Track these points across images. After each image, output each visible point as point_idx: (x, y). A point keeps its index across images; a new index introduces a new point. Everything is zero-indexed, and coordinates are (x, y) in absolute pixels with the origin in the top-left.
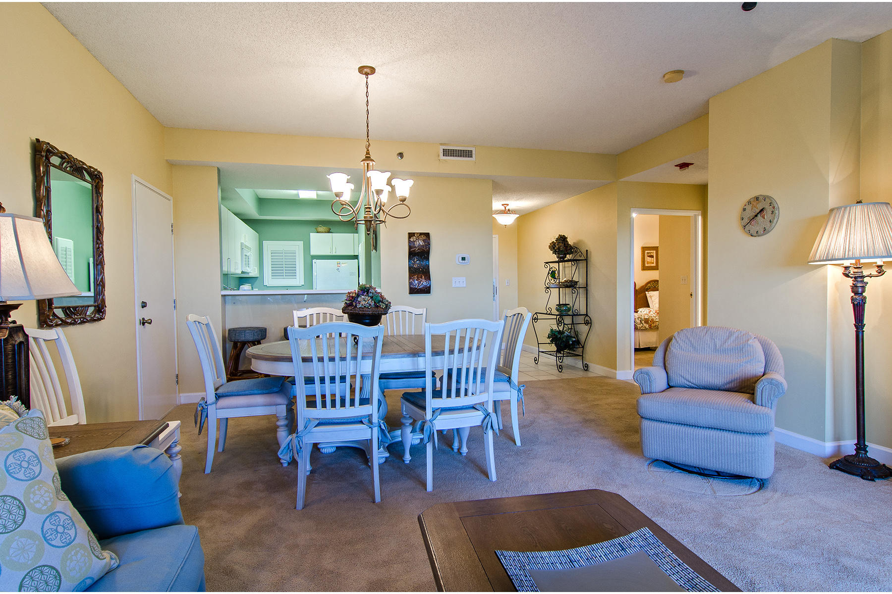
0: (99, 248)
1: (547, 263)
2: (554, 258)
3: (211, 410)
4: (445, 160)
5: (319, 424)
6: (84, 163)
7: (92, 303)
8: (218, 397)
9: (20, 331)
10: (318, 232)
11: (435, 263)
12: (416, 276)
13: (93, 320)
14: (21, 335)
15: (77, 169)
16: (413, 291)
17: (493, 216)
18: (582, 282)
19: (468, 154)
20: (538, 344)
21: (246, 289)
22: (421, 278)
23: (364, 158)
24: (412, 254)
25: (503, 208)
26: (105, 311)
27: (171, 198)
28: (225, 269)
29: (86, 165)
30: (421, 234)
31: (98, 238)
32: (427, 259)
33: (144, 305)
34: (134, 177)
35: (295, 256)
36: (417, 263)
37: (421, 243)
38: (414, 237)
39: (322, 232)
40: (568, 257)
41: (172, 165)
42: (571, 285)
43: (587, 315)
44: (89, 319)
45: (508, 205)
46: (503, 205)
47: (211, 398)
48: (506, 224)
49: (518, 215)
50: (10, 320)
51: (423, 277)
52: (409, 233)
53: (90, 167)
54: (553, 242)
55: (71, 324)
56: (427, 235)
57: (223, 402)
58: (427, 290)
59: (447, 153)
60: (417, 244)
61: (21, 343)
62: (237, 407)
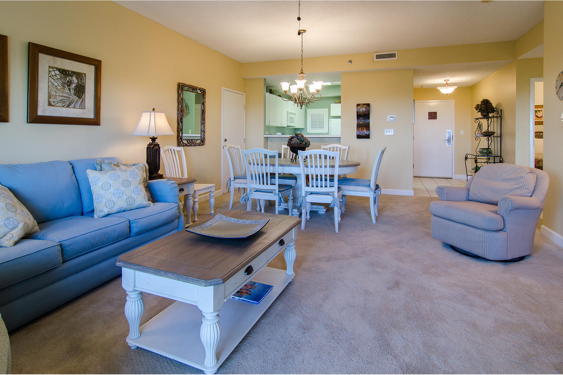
0: (203, 118)
1: (477, 119)
2: (479, 115)
3: (232, 183)
4: (377, 61)
5: (256, 191)
6: (197, 87)
7: (200, 138)
8: (235, 178)
9: (157, 145)
10: (336, 103)
11: (373, 121)
12: (360, 129)
13: (199, 145)
14: (157, 147)
15: (193, 89)
16: (359, 137)
17: (437, 88)
18: (497, 132)
19: (392, 56)
20: (467, 175)
21: (279, 134)
22: (364, 129)
23: (300, 72)
24: (359, 116)
25: (445, 82)
26: (205, 142)
27: (245, 94)
28: (267, 124)
29: (198, 88)
30: (364, 104)
31: (203, 114)
32: (369, 118)
33: (226, 140)
34: (223, 88)
35: (324, 117)
36: (362, 121)
37: (364, 110)
38: (360, 106)
39: (338, 103)
40: (490, 115)
41: (245, 80)
42: (488, 134)
43: (501, 156)
44: (197, 144)
45: (449, 80)
46: (445, 80)
47: (232, 179)
48: (447, 93)
49: (457, 87)
50: (156, 142)
51: (365, 129)
52: (357, 104)
53: (200, 88)
54: (478, 105)
55: (189, 146)
56: (368, 105)
57: (237, 181)
58: (367, 137)
59: (379, 57)
60: (361, 110)
61: (157, 149)
62: (241, 183)
